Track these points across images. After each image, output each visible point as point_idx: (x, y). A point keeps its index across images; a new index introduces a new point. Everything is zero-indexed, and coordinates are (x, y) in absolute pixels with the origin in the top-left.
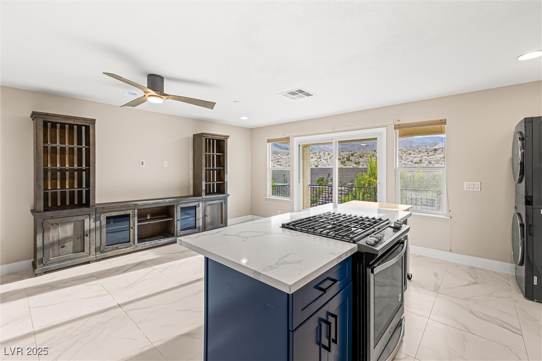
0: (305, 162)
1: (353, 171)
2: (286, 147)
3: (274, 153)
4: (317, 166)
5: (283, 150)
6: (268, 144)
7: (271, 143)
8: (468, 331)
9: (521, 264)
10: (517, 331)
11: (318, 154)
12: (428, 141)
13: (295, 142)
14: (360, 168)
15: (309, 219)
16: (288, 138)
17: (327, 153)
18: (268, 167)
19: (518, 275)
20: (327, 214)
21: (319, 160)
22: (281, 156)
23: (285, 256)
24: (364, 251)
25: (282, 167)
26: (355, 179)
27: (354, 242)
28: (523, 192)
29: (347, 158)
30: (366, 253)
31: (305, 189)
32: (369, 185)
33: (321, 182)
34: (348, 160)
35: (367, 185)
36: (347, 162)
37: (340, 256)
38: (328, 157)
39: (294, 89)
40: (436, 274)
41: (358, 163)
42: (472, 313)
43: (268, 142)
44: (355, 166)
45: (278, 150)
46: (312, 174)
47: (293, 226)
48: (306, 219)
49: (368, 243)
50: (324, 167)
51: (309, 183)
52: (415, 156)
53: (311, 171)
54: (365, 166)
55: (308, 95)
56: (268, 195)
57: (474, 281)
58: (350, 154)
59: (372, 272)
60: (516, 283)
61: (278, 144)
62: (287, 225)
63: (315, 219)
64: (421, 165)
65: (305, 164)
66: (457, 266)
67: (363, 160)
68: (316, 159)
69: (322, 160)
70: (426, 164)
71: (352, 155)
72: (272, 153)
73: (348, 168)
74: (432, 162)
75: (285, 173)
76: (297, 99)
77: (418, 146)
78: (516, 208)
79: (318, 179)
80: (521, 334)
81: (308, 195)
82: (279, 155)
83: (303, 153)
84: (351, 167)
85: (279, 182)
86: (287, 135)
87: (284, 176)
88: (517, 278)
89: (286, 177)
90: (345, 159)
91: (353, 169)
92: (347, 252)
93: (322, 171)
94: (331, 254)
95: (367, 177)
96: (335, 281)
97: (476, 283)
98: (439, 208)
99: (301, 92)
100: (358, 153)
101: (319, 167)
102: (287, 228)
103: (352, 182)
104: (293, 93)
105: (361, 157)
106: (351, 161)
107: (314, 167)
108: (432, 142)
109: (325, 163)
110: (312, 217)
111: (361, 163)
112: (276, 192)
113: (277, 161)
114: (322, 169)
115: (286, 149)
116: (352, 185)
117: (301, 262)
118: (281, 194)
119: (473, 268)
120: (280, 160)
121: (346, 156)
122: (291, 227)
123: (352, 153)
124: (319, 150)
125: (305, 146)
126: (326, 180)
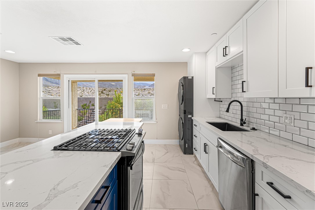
0: (73, 93)
1: (106, 100)
2: (56, 82)
3: (45, 86)
4: (81, 96)
5: (54, 85)
6: (39, 78)
7: (42, 78)
8: (169, 178)
9: (182, 140)
10: (184, 171)
11: (82, 88)
12: (142, 85)
13: (66, 79)
14: (110, 98)
15: (80, 138)
16: (59, 75)
17: (88, 88)
18: (38, 96)
19: (180, 144)
20: (94, 131)
21: (83, 92)
22: (52, 89)
23: (58, 185)
24: (125, 155)
25: (52, 96)
26: (107, 104)
27: (119, 151)
28: (183, 108)
29: (101, 92)
30: (127, 157)
31: (73, 112)
32: (115, 107)
33: (84, 107)
34: (102, 93)
35: (114, 107)
36: (101, 94)
37: (111, 166)
38: (89, 91)
39: (65, 36)
40: (152, 153)
41: (108, 95)
42: (169, 168)
43: (38, 76)
44: (107, 96)
45: (49, 84)
46: (78, 102)
47: (66, 146)
48: (78, 138)
49: (128, 149)
50: (86, 97)
51: (77, 108)
52: (136, 92)
53: (78, 99)
54: (112, 97)
55: (77, 44)
56: (38, 119)
57: (166, 151)
58: (103, 90)
59: (131, 169)
60: (180, 148)
61: (49, 79)
62: (59, 147)
63: (85, 137)
64: (139, 96)
65: (73, 94)
66: (160, 145)
67: (111, 93)
68: (81, 92)
69: (85, 92)
70: (141, 96)
71: (105, 90)
72: (43, 86)
73: (103, 98)
74: (144, 95)
75: (55, 101)
76: (67, 45)
77: (137, 87)
78: (179, 115)
79: (82, 104)
80: (185, 171)
81: (75, 116)
82: (51, 88)
83: (72, 87)
84: (104, 97)
85: (50, 108)
86: (58, 73)
87: (55, 103)
88: (180, 146)
89: (56, 104)
90: (100, 92)
91: (105, 98)
92: (115, 161)
93: (85, 99)
94: (104, 166)
95: (113, 103)
96: (107, 187)
97: (168, 152)
98: (152, 118)
99: (71, 40)
100: (108, 89)
101: (83, 97)
102: (59, 150)
103: (105, 106)
104: (64, 39)
105: (109, 91)
106: (104, 93)
107: (79, 97)
108: (143, 85)
109: (87, 95)
110: (83, 135)
111: (110, 95)
112: (47, 115)
113: (47, 92)
114: (86, 99)
115: (57, 84)
116: (105, 108)
117: (77, 186)
118: (52, 117)
119: (165, 145)
120: (51, 92)
121: (101, 91)
122: (64, 148)
123: (104, 89)
124: (83, 86)
125: (74, 82)
126: (89, 105)
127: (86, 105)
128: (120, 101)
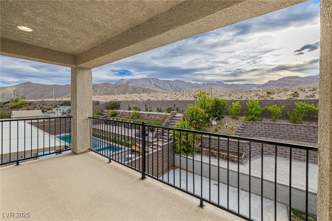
126: (173, 109)
127: (171, 108)
128: (205, 105)
